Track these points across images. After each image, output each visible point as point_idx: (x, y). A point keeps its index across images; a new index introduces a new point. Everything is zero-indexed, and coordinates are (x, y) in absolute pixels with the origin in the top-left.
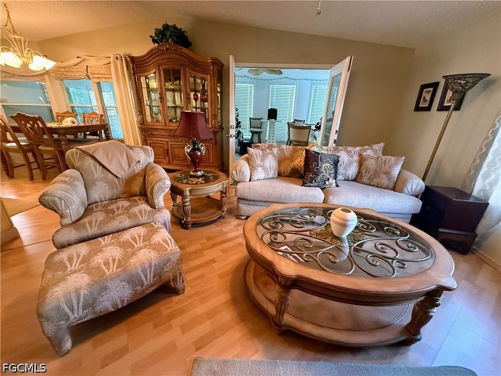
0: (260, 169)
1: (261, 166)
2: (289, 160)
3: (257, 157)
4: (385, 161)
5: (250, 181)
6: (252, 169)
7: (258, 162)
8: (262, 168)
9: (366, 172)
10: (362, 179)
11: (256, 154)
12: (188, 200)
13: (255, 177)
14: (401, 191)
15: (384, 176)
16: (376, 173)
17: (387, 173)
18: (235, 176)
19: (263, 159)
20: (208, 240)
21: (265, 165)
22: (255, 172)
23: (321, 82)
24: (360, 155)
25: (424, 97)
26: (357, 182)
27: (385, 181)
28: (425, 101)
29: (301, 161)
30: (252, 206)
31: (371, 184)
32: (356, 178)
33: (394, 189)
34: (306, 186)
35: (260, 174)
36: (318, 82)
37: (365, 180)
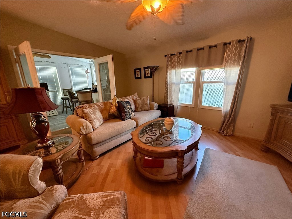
0: (95, 120)
1: (95, 119)
2: (105, 110)
3: (91, 113)
4: (144, 100)
5: (94, 130)
6: (91, 122)
7: (93, 116)
8: (96, 119)
9: (138, 106)
10: (138, 110)
11: (90, 112)
12: (61, 167)
13: (96, 127)
14: (153, 109)
15: (146, 106)
16: (143, 105)
17: (146, 104)
18: (83, 131)
19: (95, 114)
20: (94, 186)
21: (97, 116)
22: (94, 123)
23: (74, 65)
24: (133, 99)
25: (137, 74)
26: (136, 111)
27: (147, 108)
28: (138, 75)
29: (114, 109)
30: (103, 145)
31: (142, 110)
32: (135, 110)
33: (150, 110)
34: (125, 120)
35: (97, 124)
36: (71, 65)
37: (139, 109)
